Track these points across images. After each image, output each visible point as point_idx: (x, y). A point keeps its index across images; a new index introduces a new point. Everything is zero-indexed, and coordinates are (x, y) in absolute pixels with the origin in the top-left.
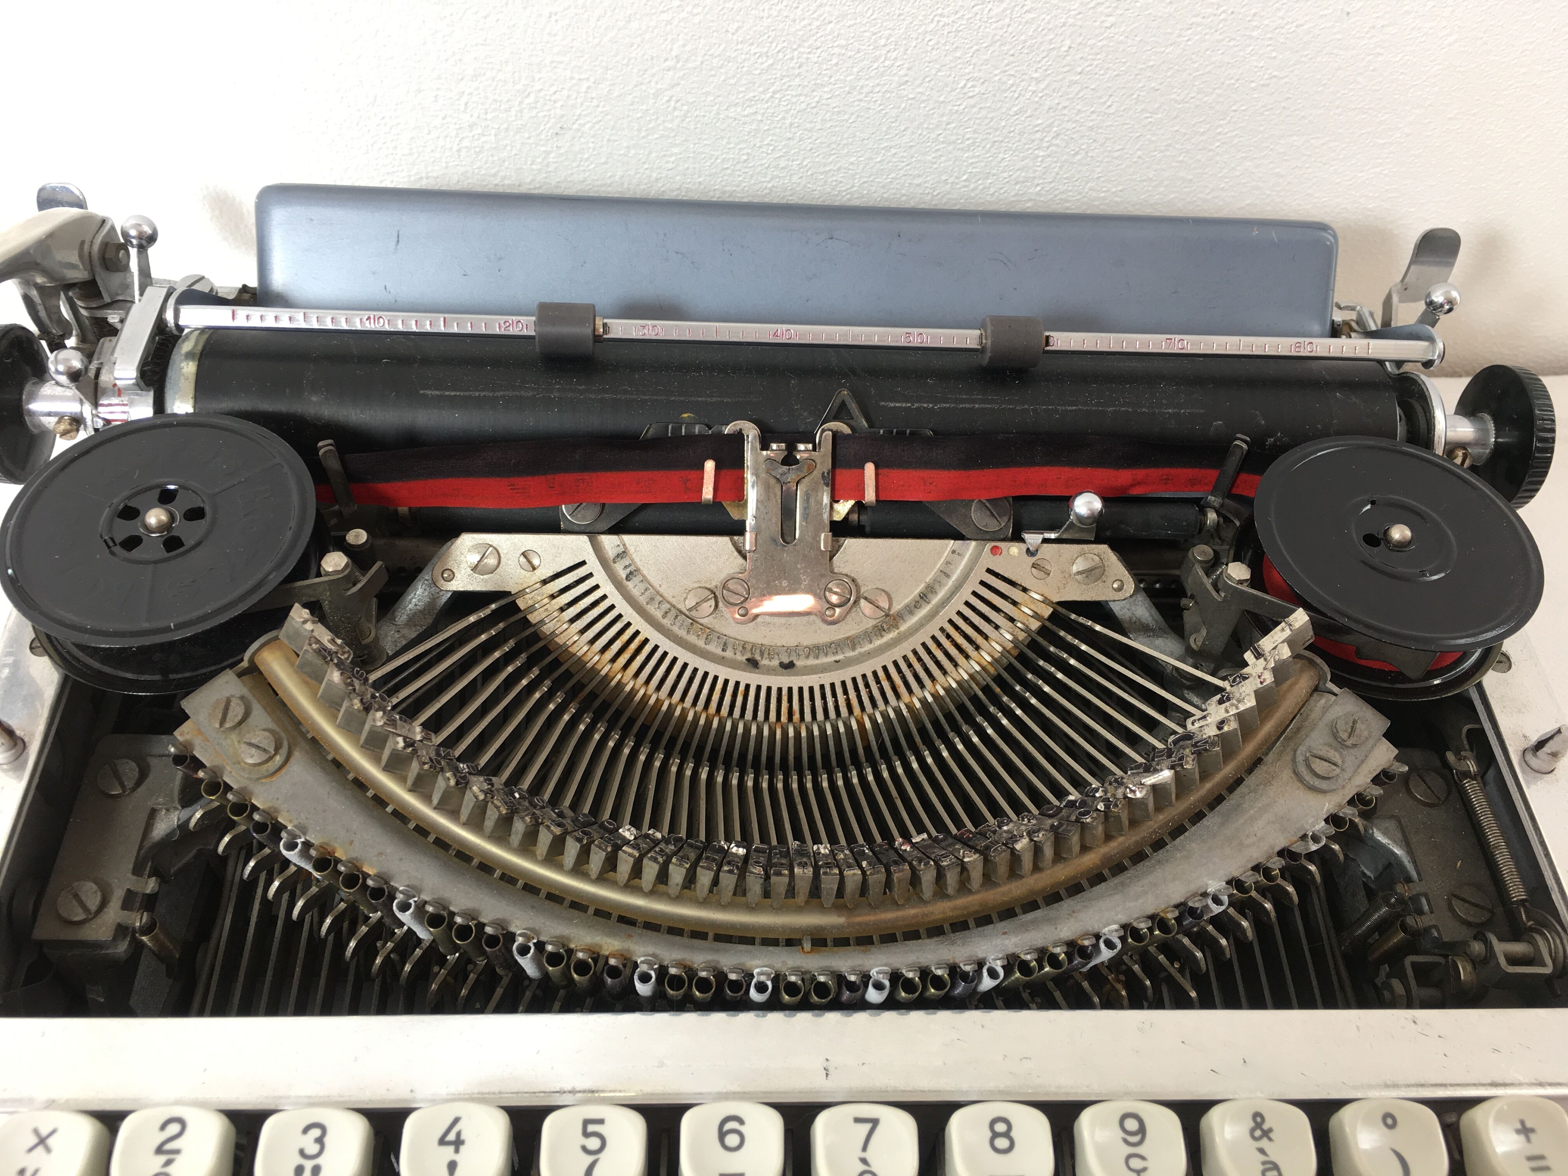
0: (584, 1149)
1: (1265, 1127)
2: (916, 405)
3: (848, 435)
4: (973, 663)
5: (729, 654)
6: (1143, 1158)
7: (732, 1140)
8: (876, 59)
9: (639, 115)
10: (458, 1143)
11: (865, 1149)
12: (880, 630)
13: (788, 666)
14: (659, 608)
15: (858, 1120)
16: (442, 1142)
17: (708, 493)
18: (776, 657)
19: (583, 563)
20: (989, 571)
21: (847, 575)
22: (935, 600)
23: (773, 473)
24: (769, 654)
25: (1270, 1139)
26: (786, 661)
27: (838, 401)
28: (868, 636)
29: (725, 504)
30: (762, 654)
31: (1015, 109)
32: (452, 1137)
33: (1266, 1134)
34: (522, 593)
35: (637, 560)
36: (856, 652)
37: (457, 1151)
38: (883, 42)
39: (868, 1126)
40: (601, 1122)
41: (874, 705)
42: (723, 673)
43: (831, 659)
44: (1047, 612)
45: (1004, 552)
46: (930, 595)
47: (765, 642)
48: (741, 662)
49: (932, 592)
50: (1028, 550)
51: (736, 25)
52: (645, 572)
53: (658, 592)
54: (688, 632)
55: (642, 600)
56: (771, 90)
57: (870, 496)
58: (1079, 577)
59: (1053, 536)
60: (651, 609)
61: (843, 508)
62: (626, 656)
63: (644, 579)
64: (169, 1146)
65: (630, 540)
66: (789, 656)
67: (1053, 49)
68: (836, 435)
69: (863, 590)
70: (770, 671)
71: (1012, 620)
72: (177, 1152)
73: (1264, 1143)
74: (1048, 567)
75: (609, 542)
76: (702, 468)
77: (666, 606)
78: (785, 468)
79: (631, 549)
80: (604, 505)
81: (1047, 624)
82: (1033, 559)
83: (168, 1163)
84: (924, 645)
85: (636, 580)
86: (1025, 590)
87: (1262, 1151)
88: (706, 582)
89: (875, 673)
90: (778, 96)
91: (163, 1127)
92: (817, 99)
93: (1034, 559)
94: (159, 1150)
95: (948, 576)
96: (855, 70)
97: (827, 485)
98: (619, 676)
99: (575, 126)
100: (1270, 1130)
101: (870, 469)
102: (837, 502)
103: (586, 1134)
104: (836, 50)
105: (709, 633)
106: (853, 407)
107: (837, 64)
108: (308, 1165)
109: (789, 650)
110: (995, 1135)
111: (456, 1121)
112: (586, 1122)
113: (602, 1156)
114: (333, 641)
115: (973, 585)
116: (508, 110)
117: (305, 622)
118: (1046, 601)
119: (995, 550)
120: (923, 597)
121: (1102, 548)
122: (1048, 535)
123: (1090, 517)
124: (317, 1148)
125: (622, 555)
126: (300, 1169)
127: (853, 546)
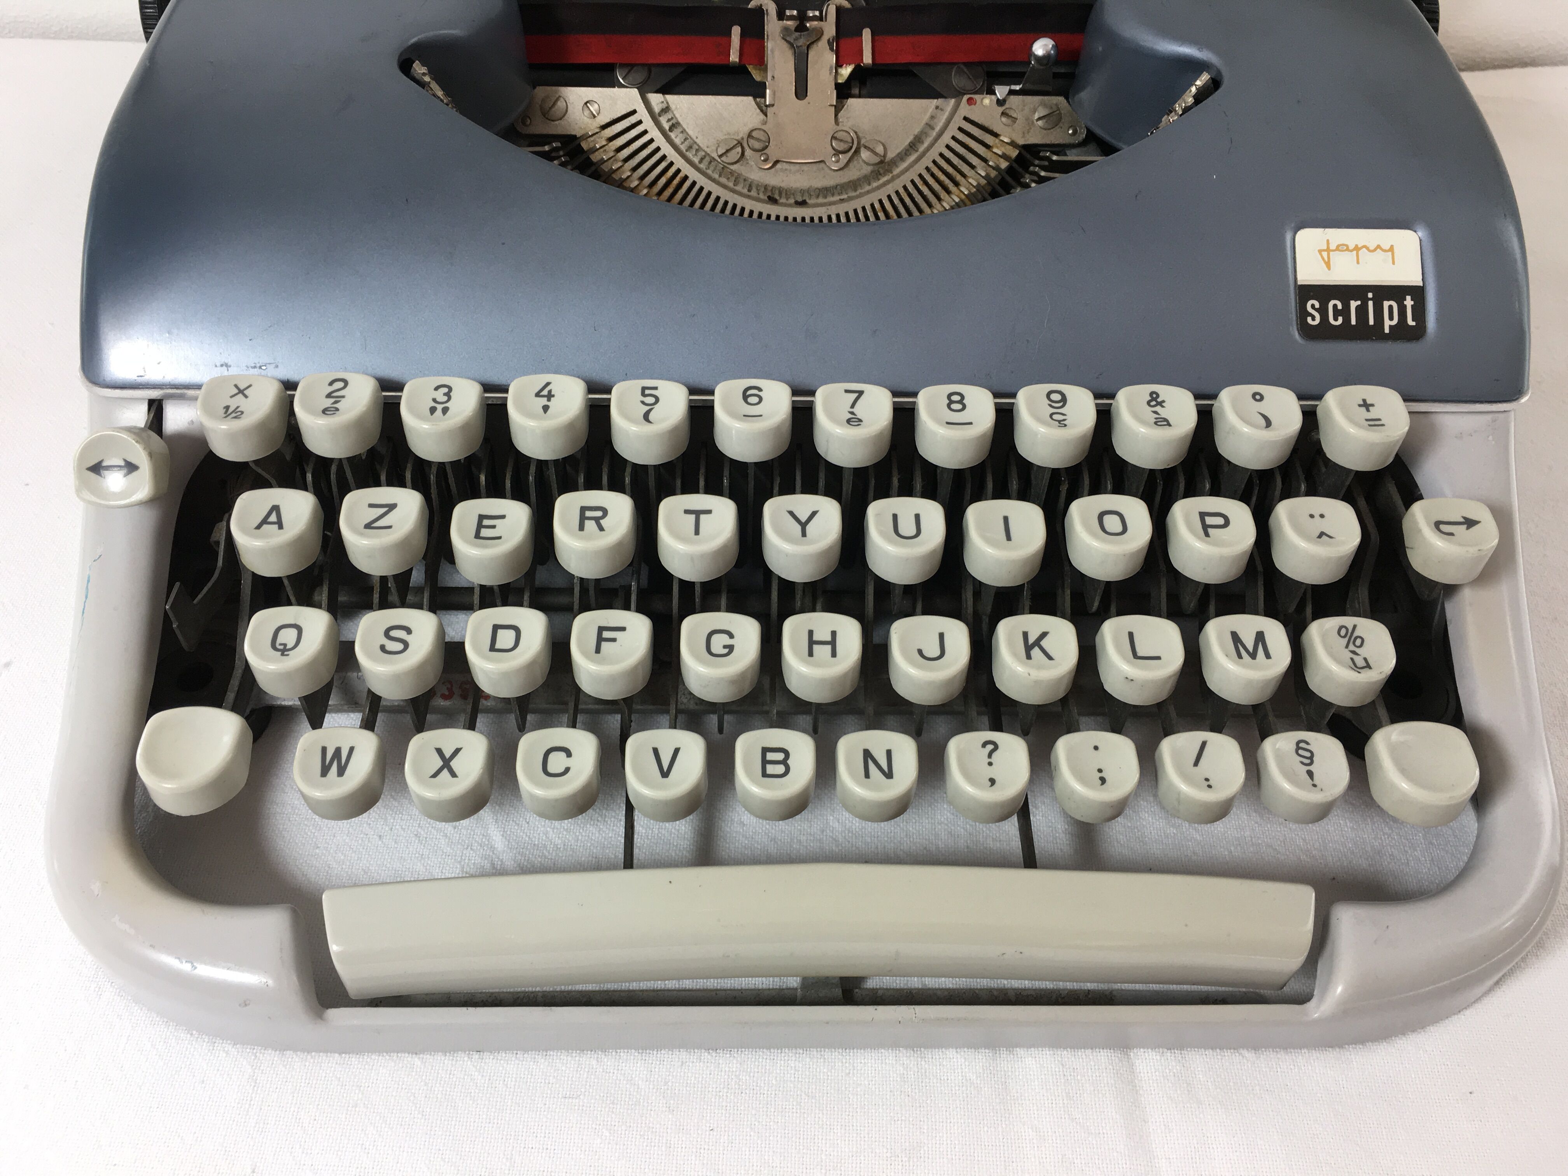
1: (1159, 400)
3: (847, 9)
4: (952, 196)
5: (754, 192)
6: (1063, 414)
7: (753, 399)
10: (550, 396)
11: (853, 406)
12: (876, 174)
13: (803, 204)
14: (696, 155)
15: (847, 391)
16: (538, 395)
17: (734, 57)
18: (792, 196)
19: (634, 112)
20: (966, 119)
21: (850, 127)
22: (922, 148)
23: (788, 39)
24: (786, 194)
25: (1163, 407)
26: (800, 199)
28: (867, 179)
29: (750, 68)
30: (780, 193)
32: (545, 392)
33: (1161, 404)
34: (586, 137)
35: (677, 116)
36: (858, 193)
37: (549, 400)
39: (855, 395)
40: (656, 388)
42: (749, 205)
43: (836, 198)
44: (1014, 153)
45: (978, 102)
46: (918, 145)
47: (783, 185)
48: (764, 199)
49: (919, 142)
50: (998, 100)
52: (685, 126)
53: (696, 143)
54: (720, 176)
55: (683, 148)
57: (867, 59)
58: (1040, 123)
59: (1018, 88)
60: (690, 155)
61: (846, 71)
62: (670, 190)
63: (683, 131)
65: (671, 99)
66: (802, 197)
68: (839, 9)
69: (863, 141)
70: (787, 205)
71: (984, 160)
72: (343, 397)
73: (1158, 409)
74: (1014, 115)
75: (656, 99)
76: (727, 34)
77: (700, 154)
78: (797, 34)
79: (673, 107)
80: (651, 68)
81: (1015, 165)
82: (1001, 109)
83: (336, 402)
84: (912, 182)
85: (677, 131)
86: (996, 135)
88: (734, 134)
89: (872, 205)
91: (330, 384)
93: (1003, 109)
94: (329, 396)
95: (932, 127)
97: (833, 52)
100: (1163, 401)
101: (867, 34)
102: (841, 66)
103: (644, 395)
105: (737, 178)
108: (439, 407)
109: (802, 192)
110: (952, 402)
111: (548, 384)
112: (644, 389)
113: (656, 406)
115: (952, 130)
117: (426, 78)
118: (1013, 144)
119: (970, 102)
120: (913, 146)
121: (1061, 100)
122: (1014, 87)
123: (1047, 57)
124: (446, 398)
125: (666, 110)
126: (433, 410)
127: (854, 104)
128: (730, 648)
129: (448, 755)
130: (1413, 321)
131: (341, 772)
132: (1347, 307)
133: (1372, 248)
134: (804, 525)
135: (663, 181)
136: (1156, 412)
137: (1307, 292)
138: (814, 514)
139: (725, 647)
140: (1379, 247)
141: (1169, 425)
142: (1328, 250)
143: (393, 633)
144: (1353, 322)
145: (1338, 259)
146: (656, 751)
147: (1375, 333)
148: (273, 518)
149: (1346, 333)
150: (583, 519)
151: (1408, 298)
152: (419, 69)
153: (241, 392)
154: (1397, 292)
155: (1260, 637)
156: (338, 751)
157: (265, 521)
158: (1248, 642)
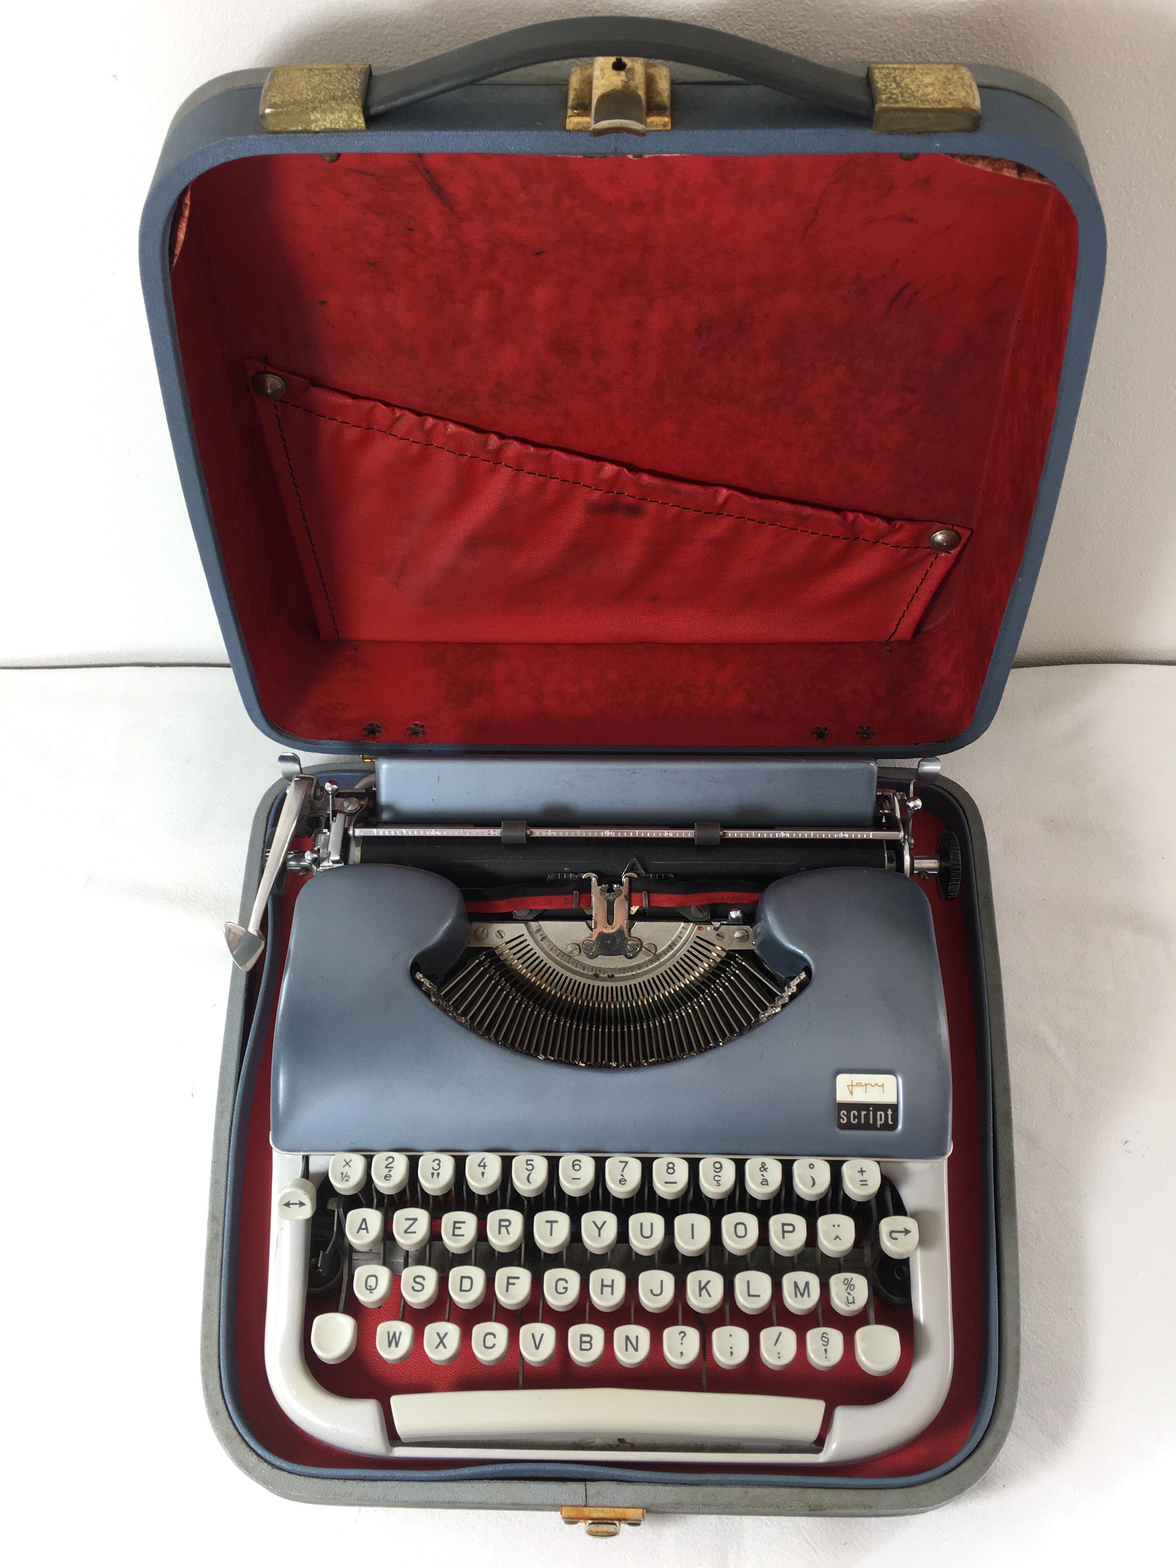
0: (527, 1169)
1: (765, 1167)
2: (667, 862)
3: (636, 878)
4: (691, 976)
5: (586, 972)
6: (720, 1177)
7: (577, 1167)
10: (484, 1166)
11: (622, 1171)
12: (651, 961)
13: (612, 977)
14: (555, 952)
15: (621, 1162)
16: (479, 1166)
17: (575, 904)
18: (606, 973)
19: (523, 935)
20: (698, 937)
21: (636, 938)
22: (675, 949)
23: (604, 896)
24: (603, 972)
26: (611, 975)
27: (632, 863)
28: (646, 964)
29: (583, 909)
30: (600, 972)
32: (482, 1164)
33: (765, 1170)
34: (498, 947)
35: (546, 932)
36: (641, 971)
37: (484, 1169)
39: (625, 1164)
40: (532, 1160)
41: (649, 994)
42: (583, 981)
43: (630, 974)
44: (724, 954)
45: (704, 929)
46: (673, 946)
47: (601, 966)
48: (591, 975)
50: (714, 928)
52: (549, 937)
53: (555, 946)
54: (568, 963)
55: (548, 950)
57: (645, 904)
58: (738, 940)
59: (725, 922)
60: (552, 953)
61: (634, 909)
62: (542, 973)
63: (549, 941)
64: (389, 1166)
65: (542, 923)
66: (612, 973)
68: (630, 878)
69: (643, 944)
70: (603, 980)
71: (708, 958)
72: (392, 1168)
73: (764, 1173)
74: (723, 935)
75: (533, 925)
76: (572, 894)
77: (558, 951)
78: (608, 894)
79: (543, 928)
80: (531, 910)
81: (725, 959)
83: (390, 1171)
84: (670, 968)
85: (545, 941)
86: (714, 945)
87: (763, 1175)
88: (575, 941)
91: (387, 1160)
93: (717, 932)
94: (386, 1167)
95: (681, 938)
97: (626, 900)
98: (539, 982)
100: (767, 1168)
101: (645, 893)
102: (631, 907)
103: (527, 1164)
105: (577, 963)
106: (639, 865)
108: (436, 1172)
109: (612, 970)
110: (669, 1168)
111: (484, 1159)
112: (527, 1160)
113: (533, 1171)
114: (430, 985)
115: (691, 942)
117: (421, 978)
118: (723, 950)
119: (701, 927)
120: (670, 947)
121: (748, 927)
122: (722, 922)
123: (738, 916)
124: (438, 1167)
125: (539, 930)
126: (433, 1174)
127: (639, 925)
128: (566, 1288)
129: (442, 1336)
130: (892, 1121)
131: (397, 1345)
132: (860, 1114)
133: (873, 1085)
134: (599, 1229)
135: (538, 969)
138: (604, 1223)
139: (564, 1288)
140: (876, 1084)
141: (767, 1184)
142: (852, 1086)
143: (418, 1280)
144: (863, 1122)
145: (856, 1090)
146: (533, 1335)
147: (873, 1127)
148: (364, 1226)
149: (859, 1127)
150: (500, 1226)
151: (890, 1110)
152: (419, 976)
153: (347, 1164)
154: (884, 1107)
155: (807, 1285)
156: (395, 1333)
157: (360, 1228)
158: (802, 1287)
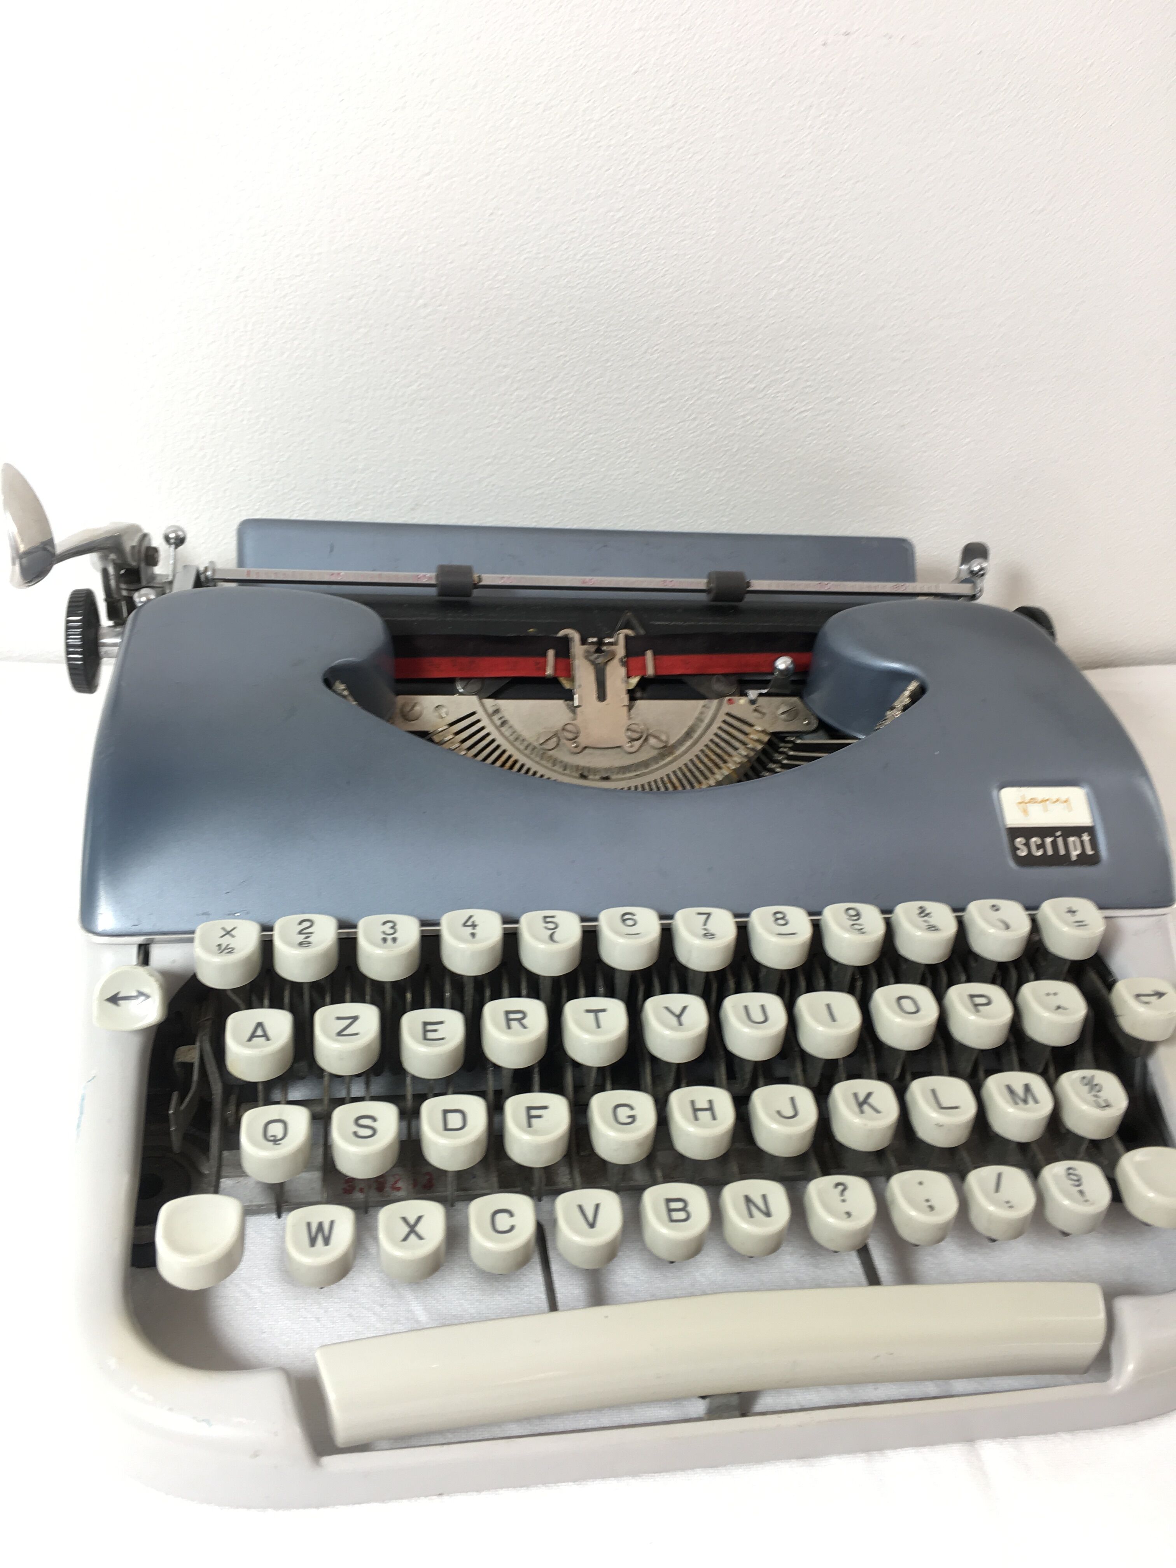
0: (546, 928)
1: (926, 912)
2: (672, 623)
3: (633, 637)
5: (568, 771)
6: (860, 924)
7: (629, 923)
8: (620, 457)
9: (467, 495)
10: (474, 926)
11: (705, 924)
12: (662, 756)
13: (607, 779)
14: (522, 743)
15: (700, 914)
16: (465, 925)
17: (549, 671)
18: (598, 773)
19: (473, 713)
20: (728, 714)
21: (639, 722)
22: (696, 735)
23: (590, 658)
24: (594, 772)
25: (930, 917)
26: (605, 775)
27: (626, 618)
28: (655, 759)
29: (562, 680)
30: (589, 771)
31: (707, 489)
32: (470, 923)
33: (927, 915)
34: (437, 731)
35: (506, 715)
36: (649, 770)
37: (474, 929)
38: (623, 446)
39: (705, 916)
40: (553, 917)
43: (633, 774)
44: (766, 738)
45: (736, 702)
46: (693, 731)
47: (590, 765)
48: (576, 776)
50: (751, 700)
51: (532, 436)
52: (512, 723)
53: (521, 735)
54: (541, 759)
55: (512, 738)
56: (554, 477)
57: (650, 672)
58: (784, 716)
59: (765, 691)
60: (517, 744)
61: (635, 680)
63: (512, 726)
64: (305, 931)
65: (501, 703)
66: (606, 773)
67: (728, 450)
68: (627, 637)
69: (650, 731)
70: (595, 781)
71: (744, 744)
72: (312, 933)
73: (927, 919)
74: (764, 711)
75: (490, 703)
76: (544, 655)
77: (526, 743)
78: (596, 655)
79: (503, 708)
81: (767, 747)
82: (754, 707)
83: (307, 937)
85: (507, 726)
86: (751, 725)
88: (551, 728)
90: (557, 482)
91: (300, 923)
92: (581, 484)
94: (301, 933)
95: (702, 721)
96: (607, 464)
97: (623, 666)
99: (425, 504)
100: (930, 913)
101: (649, 654)
102: (630, 677)
103: (546, 922)
104: (594, 452)
105: (555, 762)
106: (635, 622)
107: (595, 460)
108: (389, 938)
109: (606, 770)
110: (777, 919)
111: (471, 917)
112: (546, 917)
113: (557, 930)
115: (718, 723)
116: (382, 493)
117: (343, 690)
118: (764, 732)
119: (730, 702)
120: (688, 734)
121: (795, 700)
122: (762, 691)
123: (787, 670)
124: (392, 931)
125: (497, 711)
126: (384, 940)
127: (641, 704)
128: (633, 1118)
129: (412, 1222)
131: (327, 1241)
134: (679, 1017)
135: (500, 763)
136: (925, 921)
137: (1015, 832)
138: (685, 1008)
139: (629, 1117)
141: (938, 929)
143: (363, 1122)
146: (580, 1207)
148: (259, 1032)
150: (508, 1020)
152: (339, 686)
153: (228, 933)
154: (1077, 831)
155: (1027, 1088)
156: (320, 1226)
157: (253, 1036)
158: (1020, 1091)
